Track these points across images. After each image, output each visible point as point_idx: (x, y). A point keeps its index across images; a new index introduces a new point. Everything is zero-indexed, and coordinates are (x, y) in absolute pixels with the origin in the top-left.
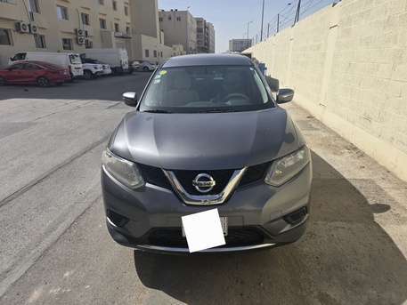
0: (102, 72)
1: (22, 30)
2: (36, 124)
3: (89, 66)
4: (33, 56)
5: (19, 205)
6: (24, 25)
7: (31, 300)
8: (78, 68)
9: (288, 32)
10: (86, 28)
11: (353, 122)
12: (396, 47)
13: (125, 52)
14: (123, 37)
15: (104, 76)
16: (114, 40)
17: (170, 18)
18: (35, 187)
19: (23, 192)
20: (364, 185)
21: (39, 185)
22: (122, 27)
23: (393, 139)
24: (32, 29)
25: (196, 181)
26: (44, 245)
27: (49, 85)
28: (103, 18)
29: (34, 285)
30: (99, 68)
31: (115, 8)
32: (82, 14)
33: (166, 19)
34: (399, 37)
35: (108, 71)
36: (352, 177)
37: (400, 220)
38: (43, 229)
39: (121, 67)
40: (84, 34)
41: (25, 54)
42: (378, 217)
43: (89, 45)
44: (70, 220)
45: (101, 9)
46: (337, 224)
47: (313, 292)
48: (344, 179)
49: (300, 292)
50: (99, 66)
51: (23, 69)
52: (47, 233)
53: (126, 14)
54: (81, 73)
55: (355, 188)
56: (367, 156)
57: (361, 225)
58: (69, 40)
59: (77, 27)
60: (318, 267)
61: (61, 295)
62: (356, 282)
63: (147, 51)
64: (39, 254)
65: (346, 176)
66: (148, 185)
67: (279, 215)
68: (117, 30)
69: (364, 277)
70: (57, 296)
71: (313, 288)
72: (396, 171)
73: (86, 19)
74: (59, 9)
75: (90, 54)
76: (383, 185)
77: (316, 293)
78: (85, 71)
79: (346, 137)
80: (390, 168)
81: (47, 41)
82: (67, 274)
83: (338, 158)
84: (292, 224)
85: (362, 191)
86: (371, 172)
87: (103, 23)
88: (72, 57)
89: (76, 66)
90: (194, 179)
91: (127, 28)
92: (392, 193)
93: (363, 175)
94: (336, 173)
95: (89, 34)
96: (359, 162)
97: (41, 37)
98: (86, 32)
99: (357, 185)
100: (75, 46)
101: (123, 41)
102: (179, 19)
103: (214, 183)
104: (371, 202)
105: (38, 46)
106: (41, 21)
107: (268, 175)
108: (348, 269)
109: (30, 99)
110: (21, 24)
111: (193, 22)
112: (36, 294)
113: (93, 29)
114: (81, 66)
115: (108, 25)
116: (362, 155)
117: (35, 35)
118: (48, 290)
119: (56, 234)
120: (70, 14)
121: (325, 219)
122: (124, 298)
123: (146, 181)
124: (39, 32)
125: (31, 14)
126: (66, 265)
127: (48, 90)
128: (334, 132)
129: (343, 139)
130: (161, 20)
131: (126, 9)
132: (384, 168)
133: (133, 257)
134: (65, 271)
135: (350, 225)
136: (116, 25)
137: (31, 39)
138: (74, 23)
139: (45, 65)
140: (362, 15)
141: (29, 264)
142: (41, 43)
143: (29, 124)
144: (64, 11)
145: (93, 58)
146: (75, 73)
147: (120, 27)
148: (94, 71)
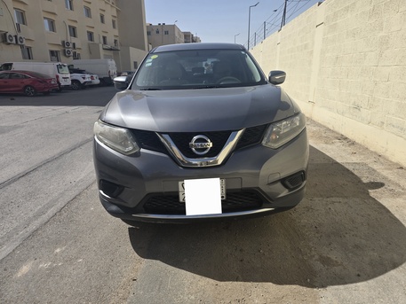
0: (91, 82)
1: (9, 41)
2: (23, 127)
3: (77, 76)
4: (20, 66)
5: (6, 194)
6: (10, 36)
7: (19, 275)
8: (66, 78)
9: (275, 37)
10: (73, 40)
11: (343, 114)
12: (382, 34)
13: (113, 62)
14: (111, 49)
15: (92, 86)
16: (102, 52)
17: (158, 32)
18: (23, 178)
19: (9, 184)
20: (357, 167)
21: (26, 177)
22: (110, 40)
23: (383, 123)
24: (18, 41)
25: (193, 142)
26: (33, 227)
27: (36, 95)
28: (91, 30)
29: (22, 261)
30: (88, 78)
31: (102, 21)
32: (70, 27)
33: (154, 32)
34: (385, 24)
35: (97, 81)
36: (345, 161)
37: (394, 194)
38: (31, 213)
39: (110, 78)
40: (71, 46)
41: (11, 64)
42: (372, 193)
43: (76, 57)
44: (60, 205)
45: (89, 22)
46: (333, 199)
47: (314, 256)
48: (337, 163)
49: (300, 256)
50: (87, 76)
51: (10, 78)
52: (36, 216)
53: (114, 27)
54: (69, 82)
55: (348, 170)
56: (358, 144)
57: (358, 200)
58: (56, 52)
59: (64, 39)
60: (317, 235)
61: (52, 269)
62: (357, 247)
63: (135, 63)
64: (27, 234)
65: (339, 160)
66: (142, 150)
67: (278, 177)
68: (105, 43)
69: (364, 242)
70: (47, 269)
71: (313, 253)
72: (388, 154)
73: (73, 31)
74: (46, 21)
75: (77, 64)
76: (375, 167)
77: (317, 257)
78: (73, 81)
79: (336, 129)
80: (381, 152)
81: (34, 53)
82: (58, 250)
83: (329, 146)
84: (290, 190)
85: (356, 173)
86: (362, 157)
87: (91, 35)
88: (59, 67)
89: (64, 76)
90: (190, 140)
91: (115, 41)
92: (385, 173)
93: (355, 159)
94: (329, 159)
95: (76, 47)
96: (350, 149)
97: (28, 49)
98: (74, 44)
99: (350, 168)
100: (62, 58)
101: (111, 53)
102: (167, 33)
103: (211, 145)
104: (365, 180)
105: (24, 58)
106: (27, 32)
107: (265, 138)
108: (347, 236)
109: (16, 107)
110: (8, 35)
111: (180, 36)
112: (25, 269)
113: (81, 41)
114: (69, 75)
115: (95, 37)
116: (353, 143)
117: (22, 46)
118: (37, 265)
119: (45, 217)
120: (57, 26)
121: (321, 196)
122: (119, 268)
123: (141, 147)
124: (26, 44)
125: (18, 25)
126: (57, 243)
127: (35, 99)
128: (324, 127)
129: (333, 132)
130: (149, 33)
131: (114, 22)
132: (375, 153)
133: (128, 234)
134: (56, 248)
135: (346, 200)
136: (104, 38)
137: (18, 51)
138: (61, 35)
139: (32, 74)
140: (347, 9)
141: (17, 243)
142: (28, 54)
143: (15, 127)
144: (52, 23)
145: (81, 68)
146: (63, 83)
147: (108, 40)
148: (82, 81)
